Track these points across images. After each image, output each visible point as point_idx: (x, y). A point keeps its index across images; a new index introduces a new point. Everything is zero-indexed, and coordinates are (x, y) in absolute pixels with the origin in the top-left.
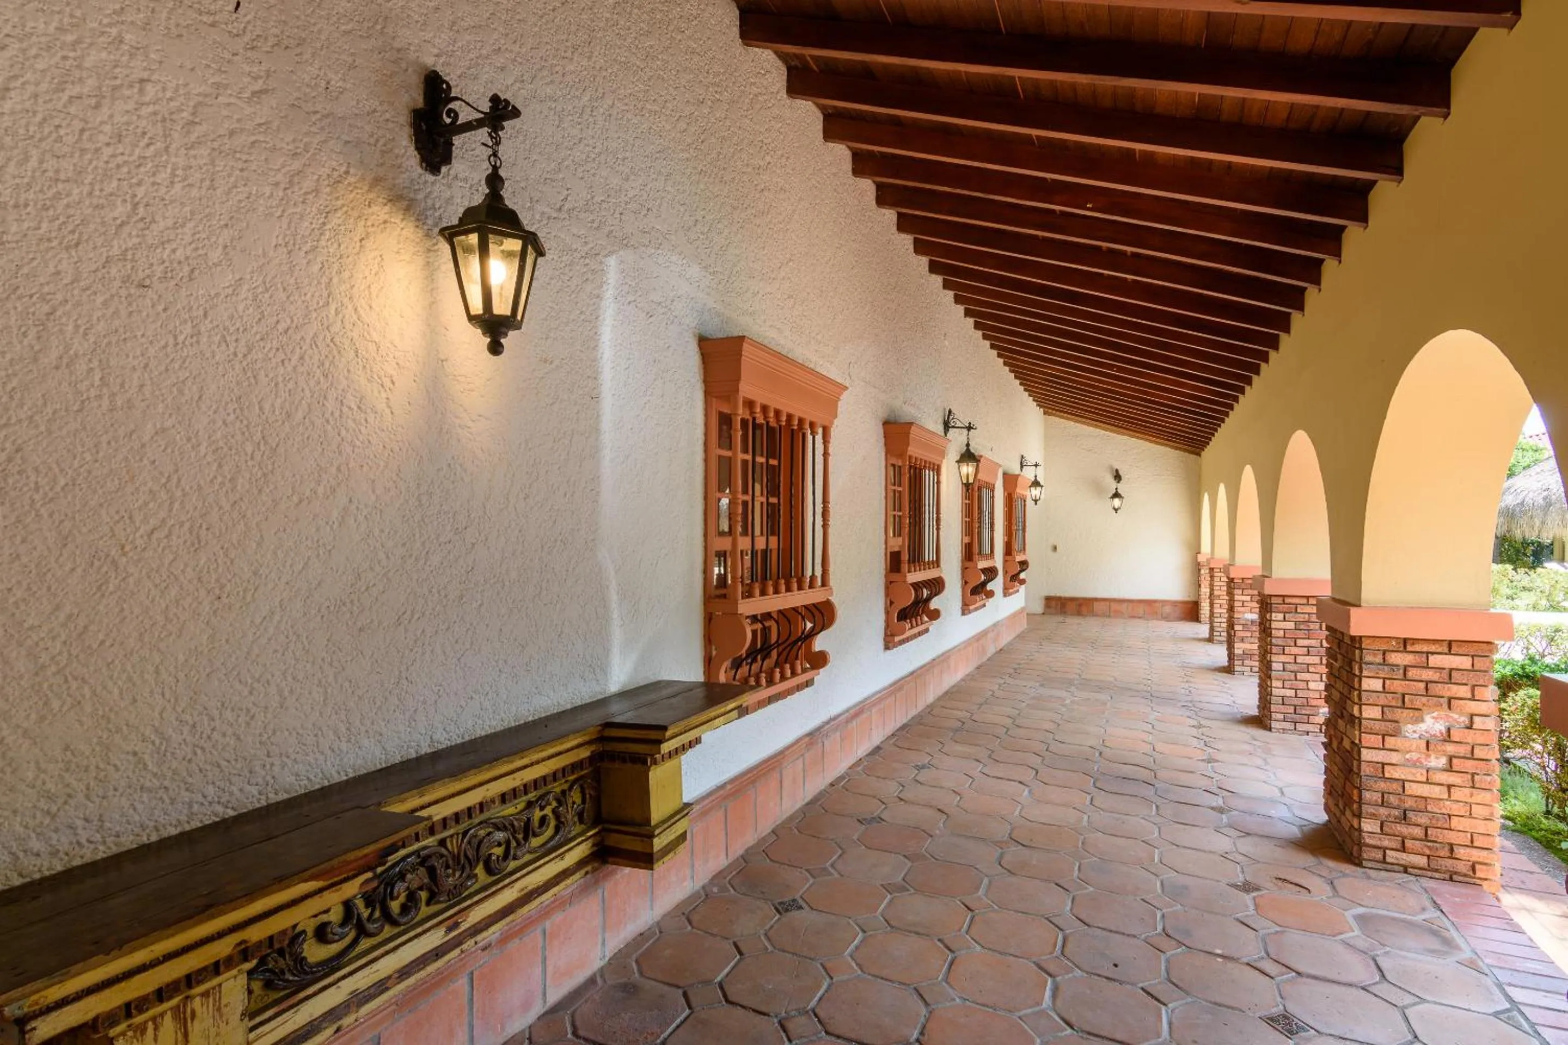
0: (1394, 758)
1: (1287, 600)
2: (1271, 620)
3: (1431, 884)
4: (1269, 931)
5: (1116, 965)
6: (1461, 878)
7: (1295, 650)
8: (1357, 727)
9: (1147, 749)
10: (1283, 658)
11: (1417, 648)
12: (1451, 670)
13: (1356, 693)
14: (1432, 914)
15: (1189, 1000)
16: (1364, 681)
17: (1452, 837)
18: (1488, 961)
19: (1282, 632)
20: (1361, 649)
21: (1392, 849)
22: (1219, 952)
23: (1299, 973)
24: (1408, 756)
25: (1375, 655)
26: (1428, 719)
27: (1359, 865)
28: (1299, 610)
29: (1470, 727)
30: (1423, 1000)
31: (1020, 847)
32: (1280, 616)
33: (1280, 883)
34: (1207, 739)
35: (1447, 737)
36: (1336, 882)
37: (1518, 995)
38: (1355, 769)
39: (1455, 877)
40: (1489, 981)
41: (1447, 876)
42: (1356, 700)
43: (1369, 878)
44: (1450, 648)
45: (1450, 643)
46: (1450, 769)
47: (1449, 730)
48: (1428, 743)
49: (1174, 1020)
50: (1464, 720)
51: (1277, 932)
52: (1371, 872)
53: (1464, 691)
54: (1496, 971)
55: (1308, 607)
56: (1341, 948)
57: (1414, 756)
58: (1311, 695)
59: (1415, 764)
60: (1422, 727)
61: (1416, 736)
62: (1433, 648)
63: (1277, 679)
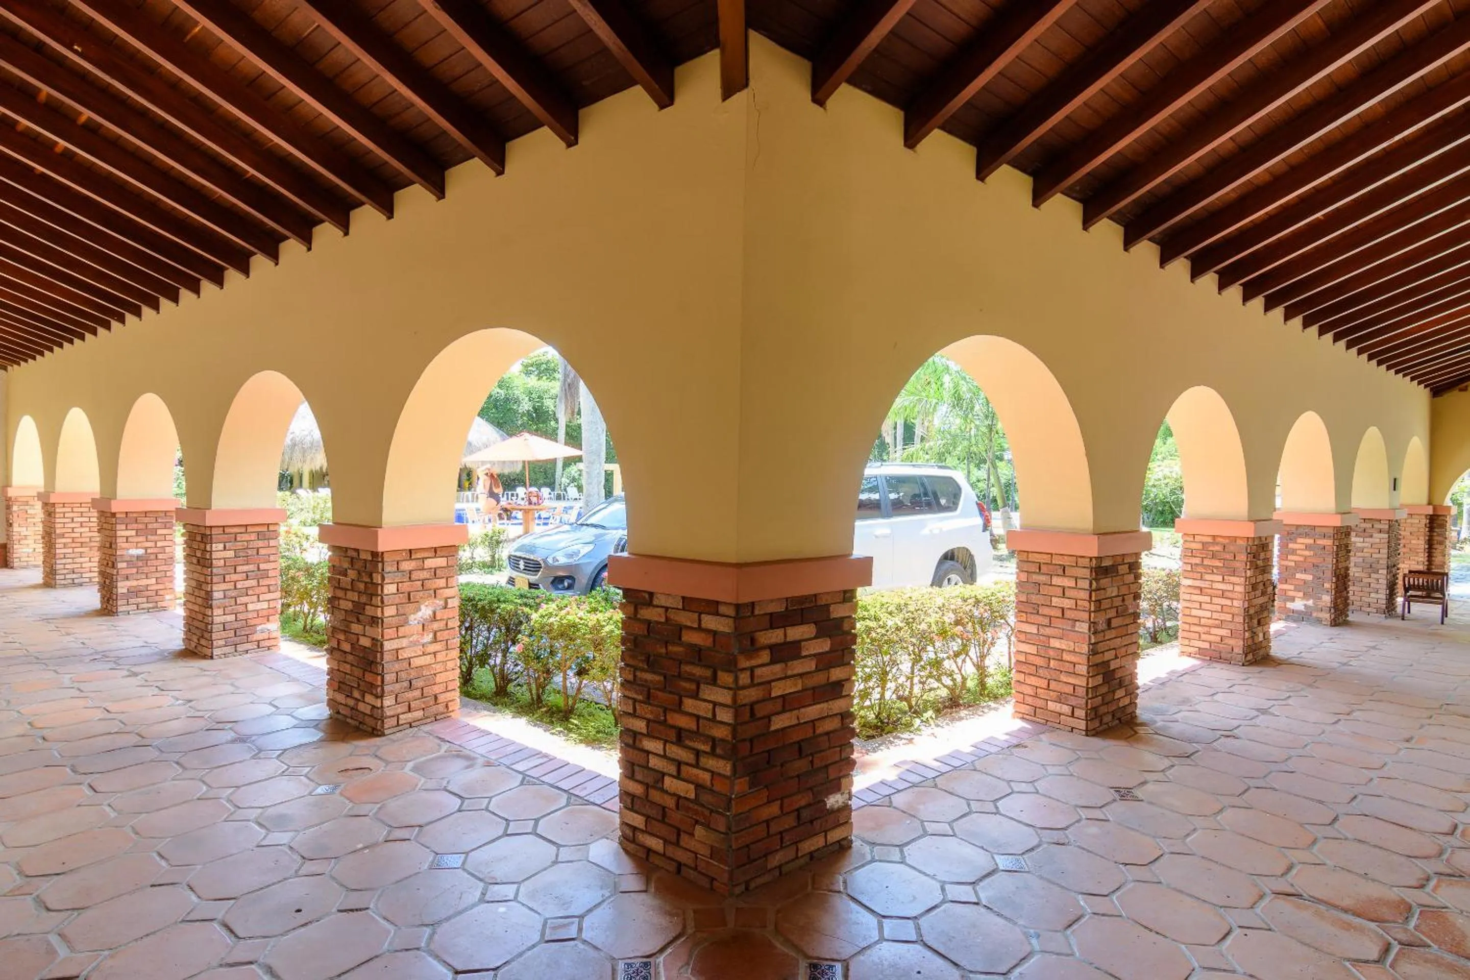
0: (404, 642)
1: (227, 530)
2: (211, 552)
3: (427, 728)
4: (374, 811)
5: (299, 911)
6: (442, 716)
7: (234, 577)
8: (380, 626)
9: (100, 714)
10: (224, 586)
11: (419, 555)
12: (435, 569)
13: (379, 598)
14: (445, 747)
15: (379, 892)
16: (386, 587)
17: (437, 689)
18: (493, 758)
19: (222, 561)
20: (383, 562)
21: (403, 713)
22: (360, 846)
23: (420, 826)
24: (411, 639)
25: (392, 566)
26: (423, 607)
27: (383, 735)
28: (238, 539)
29: (445, 608)
30: (491, 798)
31: (56, 878)
32: (221, 546)
33: (343, 773)
34: (159, 684)
35: (434, 618)
36: (378, 754)
37: (520, 767)
38: (379, 660)
39: (438, 717)
40: (503, 768)
41: (433, 719)
42: (380, 604)
43: (394, 741)
44: (436, 552)
45: (435, 550)
46: (435, 640)
47: (434, 613)
48: (423, 625)
49: (384, 914)
50: (442, 603)
51: (380, 808)
52: (391, 737)
53: (442, 583)
54: (501, 761)
55: (246, 535)
56: (424, 795)
57: (415, 638)
58: (250, 615)
59: (415, 644)
60: (420, 614)
61: (416, 622)
62: (426, 555)
63: (219, 608)
